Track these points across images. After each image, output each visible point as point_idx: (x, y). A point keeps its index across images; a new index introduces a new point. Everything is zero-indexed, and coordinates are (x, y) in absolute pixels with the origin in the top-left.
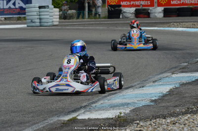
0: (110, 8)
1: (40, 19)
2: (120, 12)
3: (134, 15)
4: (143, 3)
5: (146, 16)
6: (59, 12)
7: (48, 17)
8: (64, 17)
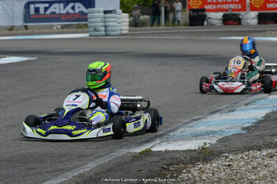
0: (191, 13)
1: (105, 26)
2: (204, 18)
3: (221, 22)
4: (232, 6)
5: (236, 23)
6: (130, 17)
7: (115, 24)
8: (135, 24)
